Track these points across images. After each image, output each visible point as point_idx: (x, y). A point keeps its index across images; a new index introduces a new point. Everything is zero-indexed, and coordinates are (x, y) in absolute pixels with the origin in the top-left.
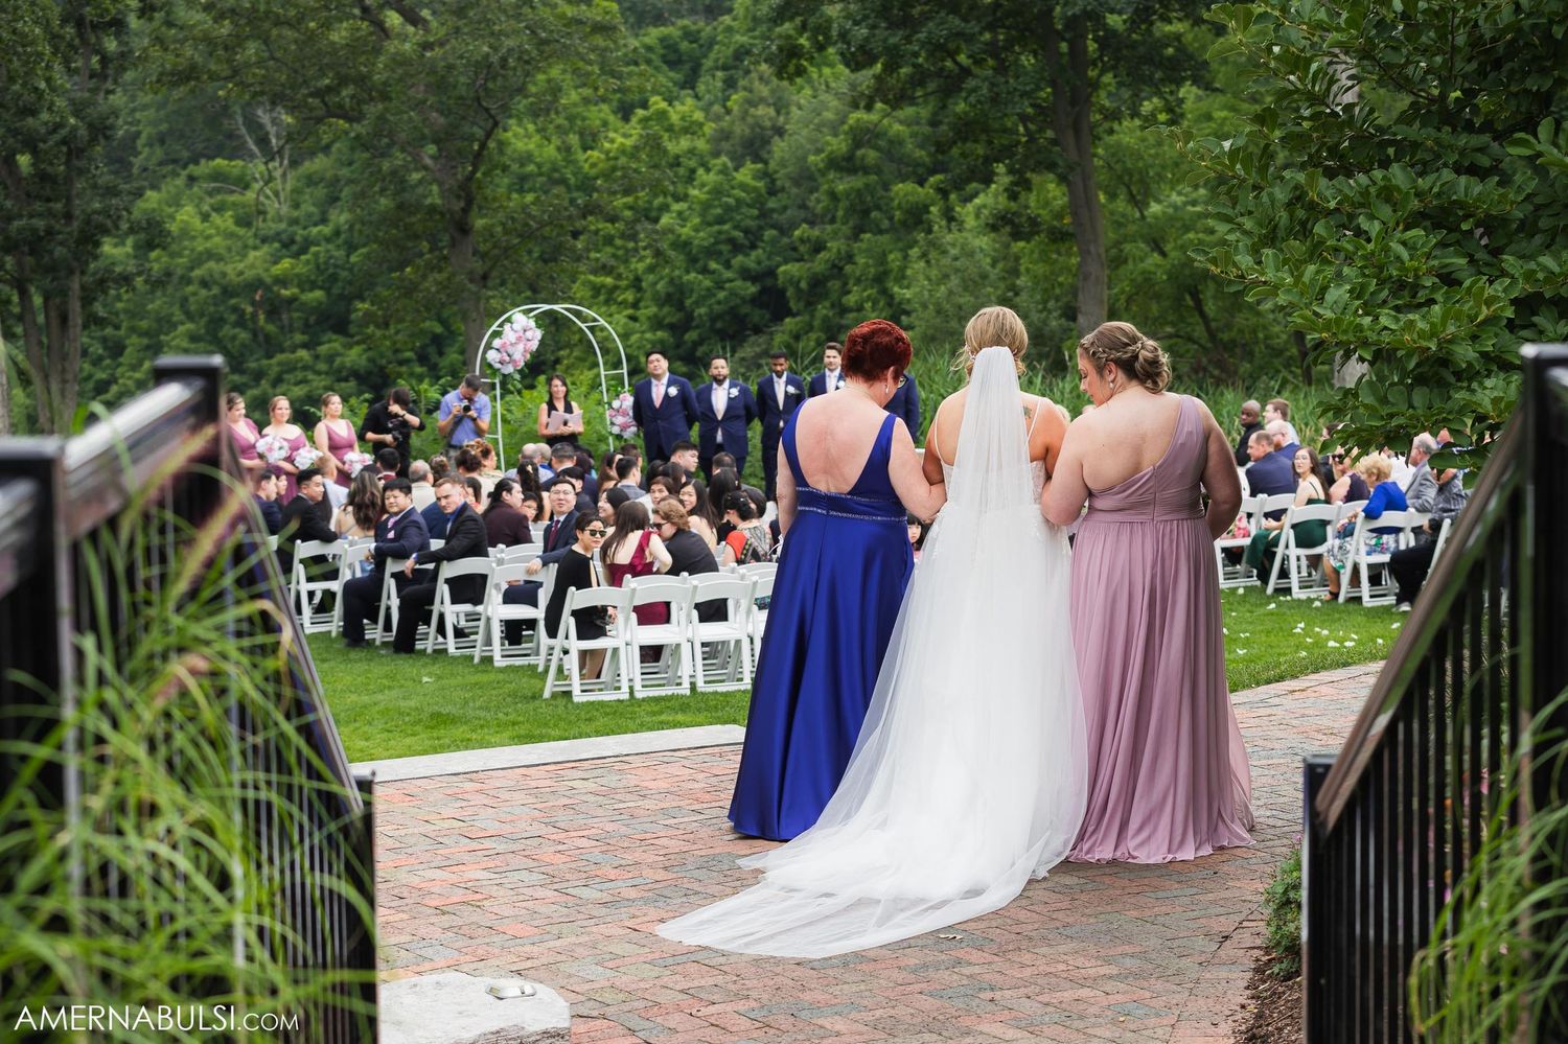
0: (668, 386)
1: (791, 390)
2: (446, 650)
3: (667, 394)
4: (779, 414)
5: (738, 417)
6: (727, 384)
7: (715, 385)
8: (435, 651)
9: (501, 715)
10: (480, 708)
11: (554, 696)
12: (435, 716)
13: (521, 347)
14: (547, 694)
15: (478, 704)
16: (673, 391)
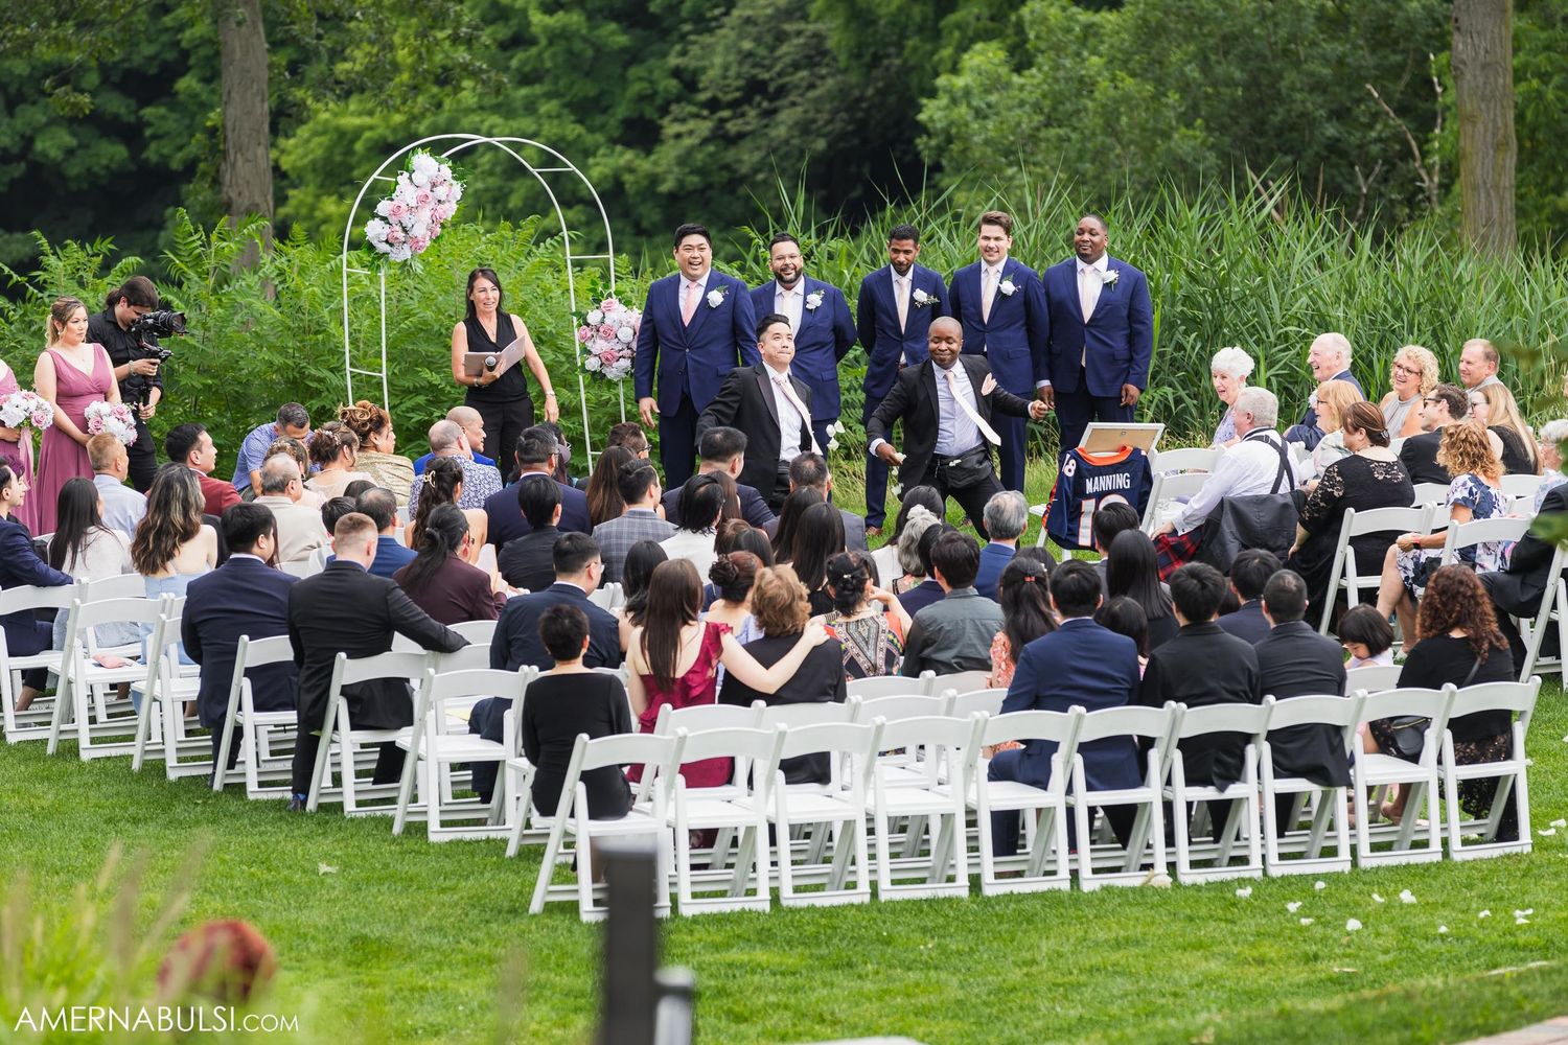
0: (709, 288)
1: (921, 296)
2: (340, 806)
3: (705, 301)
4: (898, 340)
5: (821, 345)
6: (800, 286)
7: (779, 289)
8: (321, 807)
9: (465, 944)
10: (429, 929)
11: (549, 908)
12: (360, 942)
13: (425, 215)
14: (536, 906)
15: (424, 922)
16: (716, 298)
